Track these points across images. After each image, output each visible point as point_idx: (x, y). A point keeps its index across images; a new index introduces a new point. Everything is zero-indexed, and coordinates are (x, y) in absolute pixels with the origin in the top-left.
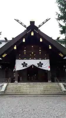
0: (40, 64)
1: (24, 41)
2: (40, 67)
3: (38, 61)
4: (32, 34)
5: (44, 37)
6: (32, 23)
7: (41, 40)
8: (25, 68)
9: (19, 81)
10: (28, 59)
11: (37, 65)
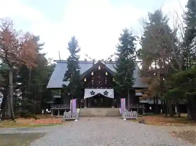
0: (106, 93)
1: (92, 74)
2: (106, 96)
3: (104, 90)
4: (99, 68)
5: (109, 72)
7: (107, 74)
8: (93, 95)
9: (87, 106)
10: (95, 88)
11: (103, 94)
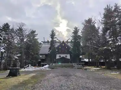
1: (60, 48)
4: (63, 45)
6: (63, 42)
7: (66, 48)
8: (60, 58)
10: (61, 54)
11: (65, 57)
